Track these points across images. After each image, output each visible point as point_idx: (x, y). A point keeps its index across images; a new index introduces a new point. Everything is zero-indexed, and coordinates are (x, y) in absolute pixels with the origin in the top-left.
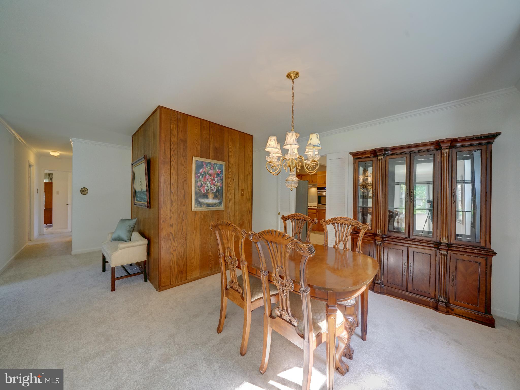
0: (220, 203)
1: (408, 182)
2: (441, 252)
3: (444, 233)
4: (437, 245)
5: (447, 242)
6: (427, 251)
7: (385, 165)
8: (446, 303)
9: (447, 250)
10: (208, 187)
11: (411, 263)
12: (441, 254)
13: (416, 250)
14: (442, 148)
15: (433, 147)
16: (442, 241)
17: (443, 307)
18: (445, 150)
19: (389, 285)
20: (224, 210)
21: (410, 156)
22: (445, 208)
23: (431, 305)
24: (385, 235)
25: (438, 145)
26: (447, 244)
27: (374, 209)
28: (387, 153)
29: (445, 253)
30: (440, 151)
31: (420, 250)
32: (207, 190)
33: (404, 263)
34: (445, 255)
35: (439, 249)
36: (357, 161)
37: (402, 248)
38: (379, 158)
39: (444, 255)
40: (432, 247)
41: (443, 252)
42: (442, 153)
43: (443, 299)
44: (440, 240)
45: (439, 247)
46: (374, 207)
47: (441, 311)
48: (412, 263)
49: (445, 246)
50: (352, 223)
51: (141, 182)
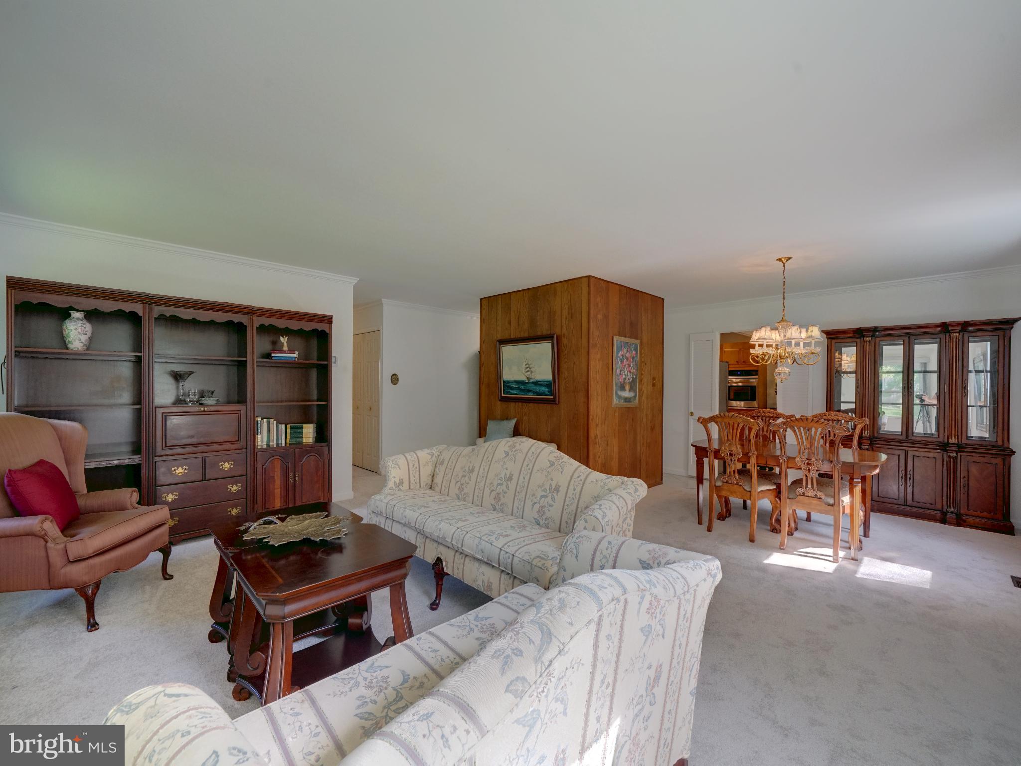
0: (635, 397)
1: (906, 371)
2: (949, 454)
3: (953, 432)
4: (944, 447)
5: (957, 442)
6: (932, 455)
7: (873, 349)
8: (956, 514)
9: (957, 452)
10: (625, 375)
11: (910, 470)
12: (949, 457)
13: (917, 454)
14: (951, 331)
15: (939, 329)
16: (950, 441)
17: (953, 518)
18: (955, 334)
19: (881, 500)
20: (637, 407)
21: (909, 337)
22: (954, 402)
23: (938, 518)
24: (874, 437)
25: (945, 327)
26: (957, 444)
27: (858, 404)
28: (877, 333)
29: (955, 455)
30: (947, 335)
31: (922, 454)
32: (625, 379)
33: (900, 470)
34: (955, 458)
35: (946, 451)
36: (834, 341)
37: (897, 452)
38: (865, 339)
39: (953, 458)
40: (938, 449)
41: (952, 455)
42: (950, 337)
43: (952, 509)
44: (948, 441)
45: (947, 449)
46: (858, 402)
47: (951, 524)
48: (912, 470)
49: (954, 447)
50: (845, 418)
51: (530, 368)
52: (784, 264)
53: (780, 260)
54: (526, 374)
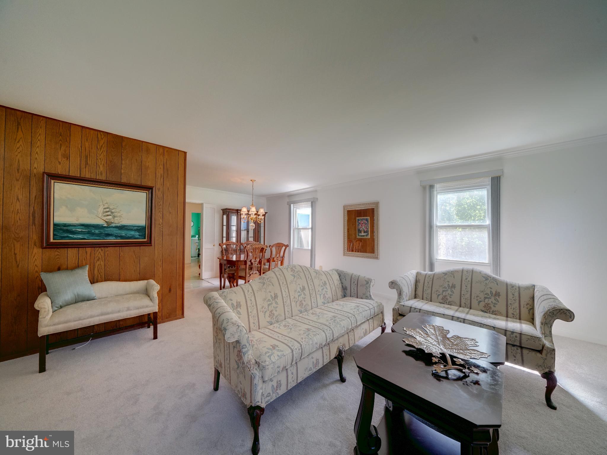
51: (112, 213)
52: (253, 182)
53: (251, 180)
54: (105, 218)
